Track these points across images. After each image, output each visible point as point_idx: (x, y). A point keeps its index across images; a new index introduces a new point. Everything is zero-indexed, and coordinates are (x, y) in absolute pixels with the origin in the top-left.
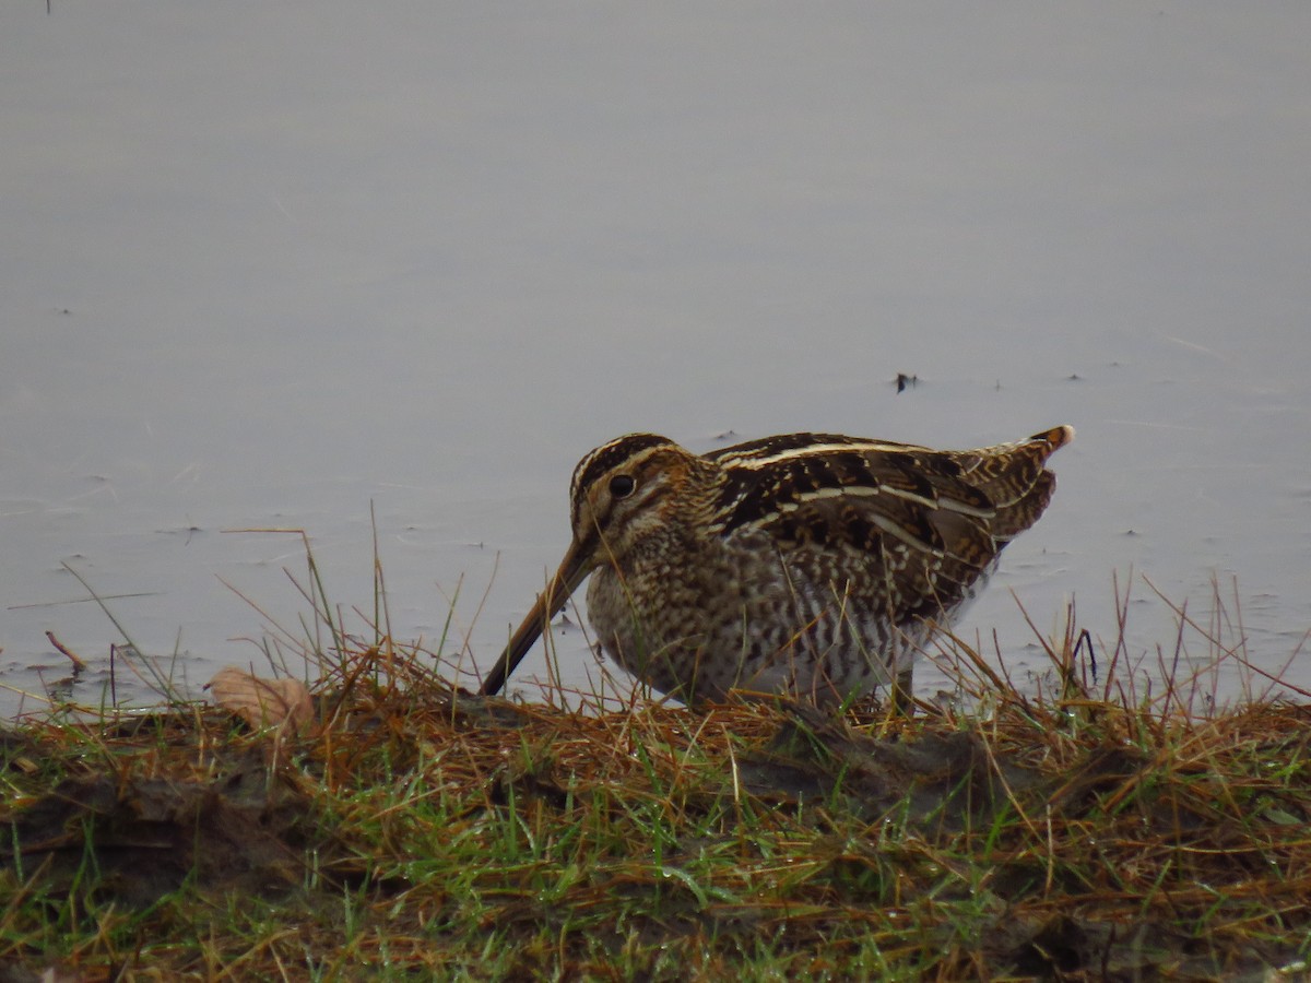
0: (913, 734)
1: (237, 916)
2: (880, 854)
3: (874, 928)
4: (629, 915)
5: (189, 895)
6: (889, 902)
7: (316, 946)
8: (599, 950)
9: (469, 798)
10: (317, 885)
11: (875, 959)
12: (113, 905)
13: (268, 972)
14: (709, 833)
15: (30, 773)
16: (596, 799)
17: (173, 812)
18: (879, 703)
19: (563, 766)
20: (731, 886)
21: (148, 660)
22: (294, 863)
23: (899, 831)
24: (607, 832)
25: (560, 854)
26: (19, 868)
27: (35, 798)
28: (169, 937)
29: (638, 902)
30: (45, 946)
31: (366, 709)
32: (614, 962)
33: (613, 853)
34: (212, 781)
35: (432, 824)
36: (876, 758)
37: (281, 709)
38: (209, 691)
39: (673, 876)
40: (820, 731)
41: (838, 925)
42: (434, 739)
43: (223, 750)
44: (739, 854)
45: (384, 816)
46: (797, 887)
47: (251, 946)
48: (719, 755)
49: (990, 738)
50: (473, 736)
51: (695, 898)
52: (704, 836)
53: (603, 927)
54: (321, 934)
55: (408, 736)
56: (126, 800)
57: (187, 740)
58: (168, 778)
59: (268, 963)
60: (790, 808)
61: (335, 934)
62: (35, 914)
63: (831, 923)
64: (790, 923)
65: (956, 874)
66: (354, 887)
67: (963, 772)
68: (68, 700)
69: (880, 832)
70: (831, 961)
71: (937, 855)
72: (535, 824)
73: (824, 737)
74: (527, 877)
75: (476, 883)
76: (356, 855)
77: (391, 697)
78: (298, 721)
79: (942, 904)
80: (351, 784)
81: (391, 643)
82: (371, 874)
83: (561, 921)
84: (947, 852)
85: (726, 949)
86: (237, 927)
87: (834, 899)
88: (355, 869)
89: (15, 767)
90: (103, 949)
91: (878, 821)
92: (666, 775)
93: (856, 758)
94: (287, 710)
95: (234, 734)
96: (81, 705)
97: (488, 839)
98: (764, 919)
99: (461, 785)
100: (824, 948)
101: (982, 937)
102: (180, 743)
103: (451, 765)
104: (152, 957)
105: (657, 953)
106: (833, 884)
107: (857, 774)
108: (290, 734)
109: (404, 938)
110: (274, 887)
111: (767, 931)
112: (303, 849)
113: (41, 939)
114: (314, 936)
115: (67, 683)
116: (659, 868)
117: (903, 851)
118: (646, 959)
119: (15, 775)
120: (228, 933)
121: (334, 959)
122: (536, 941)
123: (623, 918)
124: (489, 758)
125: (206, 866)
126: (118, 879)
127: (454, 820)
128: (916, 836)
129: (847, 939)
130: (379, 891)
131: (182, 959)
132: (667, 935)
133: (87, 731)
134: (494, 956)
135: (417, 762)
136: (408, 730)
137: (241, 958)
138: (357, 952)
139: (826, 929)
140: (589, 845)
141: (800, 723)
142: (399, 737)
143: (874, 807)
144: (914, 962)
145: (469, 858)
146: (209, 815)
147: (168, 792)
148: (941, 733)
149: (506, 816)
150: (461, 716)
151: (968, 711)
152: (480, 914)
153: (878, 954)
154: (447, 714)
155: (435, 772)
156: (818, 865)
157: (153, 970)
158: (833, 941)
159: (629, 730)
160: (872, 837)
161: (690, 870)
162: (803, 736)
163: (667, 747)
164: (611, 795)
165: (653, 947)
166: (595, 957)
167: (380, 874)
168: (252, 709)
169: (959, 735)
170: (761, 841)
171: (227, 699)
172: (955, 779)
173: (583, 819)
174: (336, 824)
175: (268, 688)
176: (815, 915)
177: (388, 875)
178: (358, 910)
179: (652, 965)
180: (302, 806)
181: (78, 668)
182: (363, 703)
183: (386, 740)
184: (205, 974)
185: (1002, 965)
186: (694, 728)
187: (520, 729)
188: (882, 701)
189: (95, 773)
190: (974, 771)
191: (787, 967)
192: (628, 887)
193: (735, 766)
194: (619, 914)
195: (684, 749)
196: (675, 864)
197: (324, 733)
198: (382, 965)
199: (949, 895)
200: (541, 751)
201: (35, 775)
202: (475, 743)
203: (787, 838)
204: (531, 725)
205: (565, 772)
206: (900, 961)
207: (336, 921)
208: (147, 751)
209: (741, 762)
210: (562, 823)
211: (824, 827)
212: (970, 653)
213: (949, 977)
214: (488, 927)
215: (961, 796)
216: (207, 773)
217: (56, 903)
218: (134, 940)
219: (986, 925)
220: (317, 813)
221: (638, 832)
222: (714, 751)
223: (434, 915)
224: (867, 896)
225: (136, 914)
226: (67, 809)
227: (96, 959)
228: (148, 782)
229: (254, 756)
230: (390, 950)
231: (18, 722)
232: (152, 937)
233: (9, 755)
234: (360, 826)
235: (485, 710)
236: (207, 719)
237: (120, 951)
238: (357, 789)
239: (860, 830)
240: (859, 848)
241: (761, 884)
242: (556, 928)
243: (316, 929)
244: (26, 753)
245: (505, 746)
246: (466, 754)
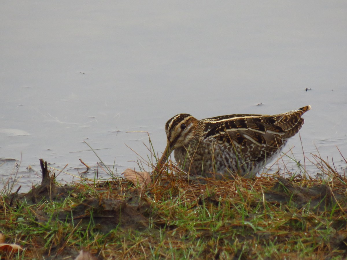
0: (311, 185)
1: (131, 235)
2: (302, 218)
3: (301, 237)
4: (236, 234)
5: (118, 230)
6: (305, 230)
7: (152, 243)
8: (228, 244)
9: (193, 203)
10: (152, 227)
11: (301, 246)
12: (98, 233)
13: (139, 250)
14: (256, 212)
15: (76, 197)
16: (226, 203)
17: (114, 208)
18: (301, 177)
19: (217, 194)
20: (263, 226)
21: (107, 166)
22: (146, 221)
23: (307, 211)
24: (229, 212)
25: (217, 218)
26: (73, 223)
27: (77, 204)
28: (113, 241)
29: (238, 231)
30: (80, 244)
31: (165, 179)
32: (232, 247)
33: (231, 218)
34: (124, 199)
35: (183, 210)
36: (301, 192)
37: (142, 180)
38: (123, 175)
39: (247, 224)
40: (286, 185)
41: (291, 237)
42: (183, 187)
43: (127, 191)
44: (265, 218)
45: (170, 208)
46: (280, 226)
47: (135, 243)
48: (259, 191)
49: (331, 186)
50: (194, 186)
51: (253, 230)
52: (255, 213)
53: (229, 238)
54: (153, 240)
55: (176, 187)
56: (101, 205)
57: (117, 188)
58: (112, 199)
59: (140, 248)
60: (278, 205)
61: (157, 240)
62: (77, 235)
63: (289, 236)
64: (279, 236)
65: (322, 223)
66: (162, 227)
67: (324, 195)
68: (85, 177)
69: (302, 212)
70: (289, 247)
71: (317, 217)
72: (210, 210)
73: (287, 186)
74: (208, 224)
75: (195, 226)
76: (163, 219)
77: (171, 176)
78: (147, 183)
79: (319, 231)
80: (161, 200)
81: (171, 162)
82: (167, 224)
83: (217, 236)
84: (320, 217)
85: (261, 243)
86: (131, 238)
87: (290, 229)
88: (162, 223)
89: (71, 196)
90: (96, 245)
91: (302, 209)
92: (245, 197)
93: (296, 192)
94: (144, 180)
95: (130, 187)
96: (89, 179)
97: (198, 214)
98: (271, 235)
99: (191, 200)
100: (288, 243)
101: (330, 240)
102: (116, 189)
103: (188, 195)
104: (109, 247)
105: (243, 245)
106: (290, 226)
107: (296, 196)
108: (145, 186)
109: (176, 241)
110: (141, 228)
111: (272, 238)
112: (148, 217)
113: (79, 242)
114: (152, 241)
115: (85, 173)
116: (243, 222)
117: (308, 217)
118: (240, 246)
119: (72, 198)
120: (129, 240)
121: (157, 247)
122: (211, 241)
123: (234, 235)
124: (198, 192)
125: (123, 222)
126: (99, 226)
127: (189, 209)
128: (312, 213)
129: (293, 240)
130: (169, 228)
131: (117, 247)
132: (246, 240)
133: (90, 186)
134: (200, 246)
135: (179, 194)
136: (176, 185)
137: (132, 247)
138: (163, 245)
139: (288, 238)
140: (225, 216)
141: (281, 183)
142: (174, 187)
143: (300, 205)
144: (312, 246)
145: (193, 219)
146: (124, 209)
147: (113, 203)
148: (318, 185)
149: (203, 208)
150: (190, 181)
151: (325, 179)
152: (196, 235)
153: (302, 244)
154: (187, 181)
155: (184, 196)
156: (286, 221)
157: (109, 250)
158: (290, 241)
159: (235, 185)
160: (300, 213)
161: (252, 222)
162: (281, 186)
163: (245, 189)
164: (231, 202)
165: (242, 243)
166: (227, 246)
167: (169, 224)
168: (135, 180)
169: (323, 186)
170: (271, 214)
171: (128, 177)
172: (322, 197)
173: (223, 209)
174: (157, 211)
175: (139, 174)
176: (285, 234)
177: (171, 224)
178: (163, 234)
179: (242, 248)
180: (148, 206)
181: (88, 169)
182: (164, 178)
183: (170, 188)
184: (123, 251)
185: (335, 247)
186: (252, 184)
187: (206, 184)
188: (302, 176)
189: (93, 198)
190: (327, 195)
191: (278, 248)
192: (235, 227)
193: (263, 194)
194: (233, 234)
195: (250, 189)
196: (248, 221)
197: (154, 186)
198: (170, 248)
199: (321, 228)
200: (212, 191)
201: (77, 198)
202: (194, 188)
203: (277, 213)
204: (209, 184)
205: (218, 196)
206: (308, 246)
207: (157, 237)
208: (107, 191)
209: (265, 193)
210: (218, 210)
211: (287, 210)
212: (326, 163)
213: (321, 250)
214: (198, 238)
215: (324, 202)
216: (123, 197)
217: (83, 232)
218: (104, 242)
219: (331, 236)
220: (152, 208)
221: (238, 212)
222: (258, 190)
223: (184, 235)
224: (299, 229)
225: (104, 235)
226: (85, 207)
227: (94, 247)
228: (107, 200)
229: (135, 193)
230: (172, 244)
231: (72, 184)
232: (108, 241)
233: (70, 193)
234: (164, 211)
235: (197, 179)
236: (123, 182)
237: (100, 245)
238: (163, 201)
239: (297, 211)
240: (297, 216)
241: (270, 226)
242: (216, 238)
243: (152, 239)
244: (74, 192)
245: (202, 189)
246: (191, 191)
